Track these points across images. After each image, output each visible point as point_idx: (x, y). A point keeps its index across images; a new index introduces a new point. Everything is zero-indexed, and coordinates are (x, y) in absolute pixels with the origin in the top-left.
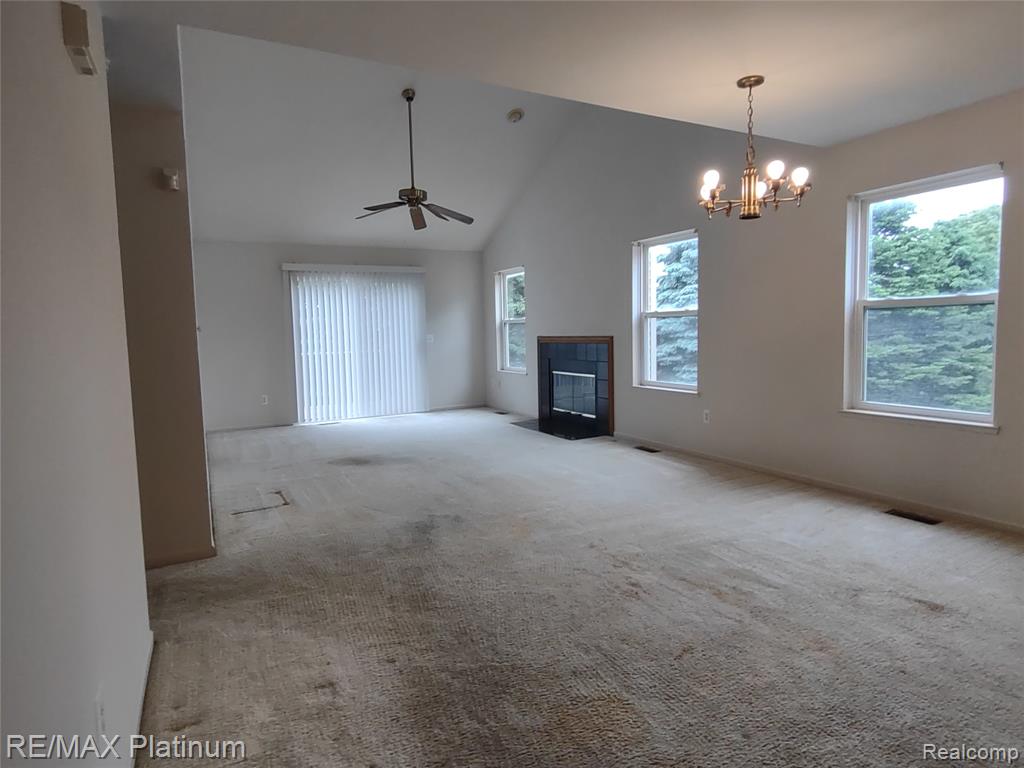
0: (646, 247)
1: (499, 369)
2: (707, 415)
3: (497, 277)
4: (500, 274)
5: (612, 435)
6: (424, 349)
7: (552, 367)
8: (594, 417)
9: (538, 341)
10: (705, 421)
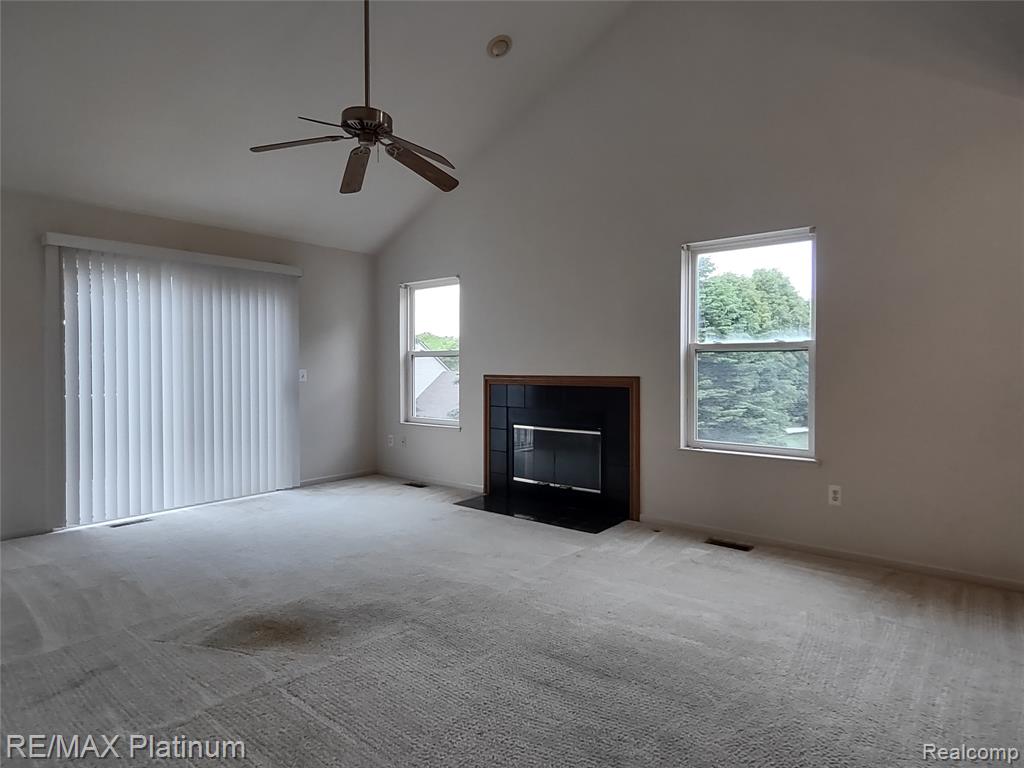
0: (694, 254)
1: (402, 421)
2: (835, 492)
3: (402, 292)
4: (406, 287)
5: (638, 520)
6: (295, 392)
7: (511, 419)
8: (599, 492)
9: (486, 381)
10: (831, 501)
